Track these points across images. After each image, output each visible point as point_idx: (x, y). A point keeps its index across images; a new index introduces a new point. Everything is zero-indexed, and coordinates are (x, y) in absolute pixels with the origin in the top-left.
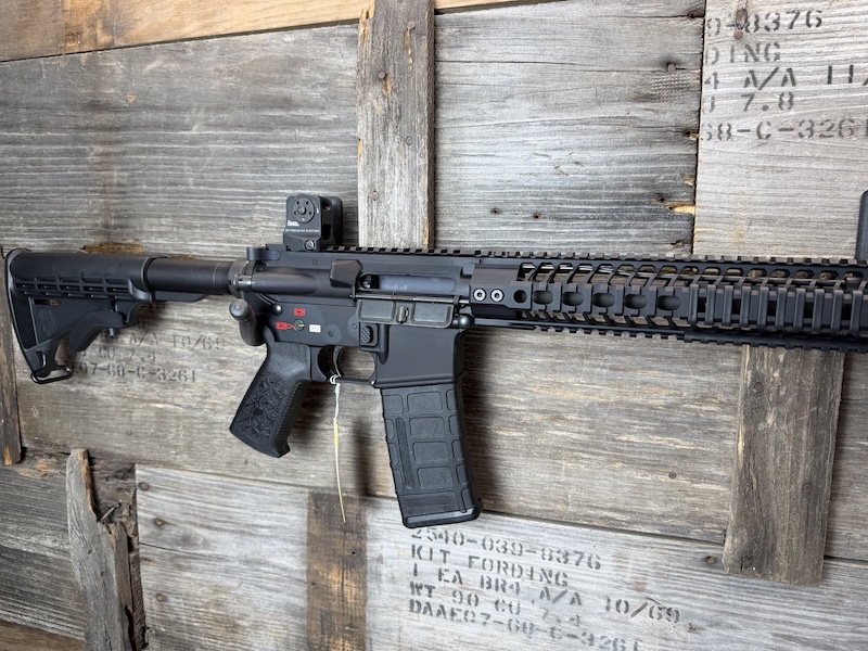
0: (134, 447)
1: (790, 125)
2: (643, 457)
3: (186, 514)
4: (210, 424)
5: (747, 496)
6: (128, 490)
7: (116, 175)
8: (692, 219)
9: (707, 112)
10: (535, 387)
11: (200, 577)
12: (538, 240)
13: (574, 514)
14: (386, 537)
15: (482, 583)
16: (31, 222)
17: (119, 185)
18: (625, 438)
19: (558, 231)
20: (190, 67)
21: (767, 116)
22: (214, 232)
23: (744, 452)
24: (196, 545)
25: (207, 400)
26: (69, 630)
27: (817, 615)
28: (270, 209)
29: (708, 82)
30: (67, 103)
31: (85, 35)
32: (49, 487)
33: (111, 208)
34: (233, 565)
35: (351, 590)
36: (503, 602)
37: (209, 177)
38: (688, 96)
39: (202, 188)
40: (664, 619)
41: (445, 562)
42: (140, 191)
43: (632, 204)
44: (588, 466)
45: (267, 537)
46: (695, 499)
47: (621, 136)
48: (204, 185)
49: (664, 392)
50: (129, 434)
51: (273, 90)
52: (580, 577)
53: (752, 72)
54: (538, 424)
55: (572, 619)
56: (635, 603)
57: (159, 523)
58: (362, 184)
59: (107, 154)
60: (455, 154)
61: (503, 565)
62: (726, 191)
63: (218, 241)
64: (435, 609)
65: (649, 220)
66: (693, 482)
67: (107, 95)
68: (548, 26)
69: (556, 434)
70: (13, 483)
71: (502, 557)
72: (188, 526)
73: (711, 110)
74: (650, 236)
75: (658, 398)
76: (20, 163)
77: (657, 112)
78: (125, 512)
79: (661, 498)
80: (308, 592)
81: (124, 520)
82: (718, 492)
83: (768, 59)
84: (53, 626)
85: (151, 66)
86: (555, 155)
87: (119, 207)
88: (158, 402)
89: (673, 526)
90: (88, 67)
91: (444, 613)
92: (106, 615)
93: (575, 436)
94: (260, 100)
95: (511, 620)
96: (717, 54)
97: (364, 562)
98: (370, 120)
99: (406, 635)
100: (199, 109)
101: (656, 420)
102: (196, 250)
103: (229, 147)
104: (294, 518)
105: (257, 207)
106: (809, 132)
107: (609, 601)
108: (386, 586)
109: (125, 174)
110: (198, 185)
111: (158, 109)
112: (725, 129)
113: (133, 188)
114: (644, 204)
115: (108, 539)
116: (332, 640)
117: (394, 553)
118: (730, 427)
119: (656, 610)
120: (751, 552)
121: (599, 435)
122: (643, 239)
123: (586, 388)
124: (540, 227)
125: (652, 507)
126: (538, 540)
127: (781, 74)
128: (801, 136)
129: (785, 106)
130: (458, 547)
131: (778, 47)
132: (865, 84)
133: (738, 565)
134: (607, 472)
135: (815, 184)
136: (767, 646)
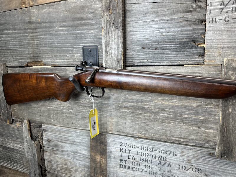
0: (42, 119)
1: (235, 17)
2: (190, 122)
3: (56, 138)
4: (62, 112)
5: (223, 134)
6: (40, 131)
7: (36, 42)
8: (204, 48)
9: (208, 14)
10: (156, 101)
11: (60, 156)
12: (156, 56)
13: (168, 139)
14: (112, 146)
15: (141, 160)
16: (14, 56)
17: (37, 45)
18: (184, 116)
19: (162, 53)
20: (55, 10)
21: (228, 15)
22: (63, 57)
23: (222, 120)
24: (59, 147)
25: (62, 106)
26: (25, 171)
28: (78, 50)
30: (22, 22)
31: (27, 3)
32: (19, 130)
33: (35, 51)
34: (69, 153)
35: (102, 161)
36: (147, 165)
37: (61, 41)
38: (202, 10)
39: (59, 45)
40: (197, 172)
41: (130, 153)
42: (42, 46)
43: (185, 44)
44: (173, 125)
45: (79, 145)
46: (206, 135)
47: (181, 23)
48: (60, 44)
49: (196, 102)
50: (40, 115)
51: (78, 15)
52: (171, 159)
53: (223, 1)
54: (157, 112)
55: (168, 171)
56: (188, 167)
57: (49, 141)
58: (103, 41)
59: (33, 36)
60: (131, 31)
61: (147, 154)
62: (215, 39)
63: (64, 60)
64: (127, 167)
65: (190, 49)
66: (206, 130)
67: (33, 19)
69: (162, 115)
70: (10, 129)
71: (147, 152)
72: (57, 142)
73: (210, 14)
74: (191, 54)
75: (194, 104)
76: (10, 40)
77: (192, 15)
78: (39, 138)
79: (195, 134)
80: (90, 161)
81: (39, 140)
82: (213, 133)
84: (21, 169)
85: (44, 11)
86: (161, 30)
87: (37, 51)
88: (48, 106)
89: (199, 143)
90: (28, 12)
91: (130, 168)
92: (34, 167)
93: (168, 116)
94: (75, 18)
95: (150, 171)
97: (106, 153)
98: (105, 22)
99: (119, 174)
100: (58, 22)
101: (194, 110)
102: (58, 63)
103: (66, 32)
104: (86, 140)
105: (75, 50)
107: (179, 166)
108: (112, 160)
109: (38, 41)
110: (58, 44)
111: (46, 22)
112: (214, 19)
113: (40, 45)
114: (189, 44)
115: (35, 145)
116: (97, 175)
117: (115, 150)
118: (217, 112)
119: (194, 169)
120: (225, 151)
121: (176, 115)
122: (189, 55)
123: (172, 101)
124: (157, 52)
125: (193, 137)
126: (157, 147)
127: (232, 1)
129: (234, 11)
130: (134, 149)
133: (220, 155)
134: (178, 126)
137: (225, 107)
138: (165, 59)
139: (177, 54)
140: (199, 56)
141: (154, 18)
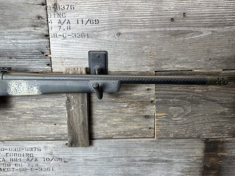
1: (70, 34)
2: (47, 121)
5: (70, 128)
8: (51, 58)
9: (50, 30)
10: (17, 105)
12: (12, 64)
13: (32, 138)
15: (11, 160)
18: (42, 116)
19: (17, 62)
21: (65, 32)
23: (67, 117)
27: (92, 153)
29: (49, 22)
36: (17, 164)
38: (45, 26)
40: (58, 161)
43: (35, 54)
44: (34, 125)
46: (61, 130)
47: (29, 36)
49: (50, 103)
52: (36, 154)
53: (59, 20)
54: (19, 115)
55: (36, 165)
56: (51, 158)
61: (16, 154)
62: (58, 51)
65: (40, 59)
66: (60, 125)
68: (5, 5)
69: (25, 117)
71: (15, 152)
74: (41, 63)
75: (49, 105)
77: (38, 30)
79: (53, 130)
83: (63, 17)
86: (13, 41)
89: (57, 137)
91: (2, 170)
93: (30, 117)
95: (20, 168)
96: (51, 15)
101: (49, 111)
106: (75, 36)
107: (44, 159)
112: (55, 35)
114: (38, 54)
120: (73, 141)
121: (36, 116)
122: (39, 64)
123: (30, 104)
124: (12, 61)
125: (52, 133)
126: (24, 146)
127: (67, 21)
128: (73, 37)
129: (69, 29)
130: (2, 151)
131: (65, 14)
132: (86, 24)
133: (70, 145)
134: (39, 126)
135: (78, 49)
136: (83, 163)
137: (68, 107)
138: (20, 67)
139: (29, 63)
140: (48, 65)
141: (5, 29)
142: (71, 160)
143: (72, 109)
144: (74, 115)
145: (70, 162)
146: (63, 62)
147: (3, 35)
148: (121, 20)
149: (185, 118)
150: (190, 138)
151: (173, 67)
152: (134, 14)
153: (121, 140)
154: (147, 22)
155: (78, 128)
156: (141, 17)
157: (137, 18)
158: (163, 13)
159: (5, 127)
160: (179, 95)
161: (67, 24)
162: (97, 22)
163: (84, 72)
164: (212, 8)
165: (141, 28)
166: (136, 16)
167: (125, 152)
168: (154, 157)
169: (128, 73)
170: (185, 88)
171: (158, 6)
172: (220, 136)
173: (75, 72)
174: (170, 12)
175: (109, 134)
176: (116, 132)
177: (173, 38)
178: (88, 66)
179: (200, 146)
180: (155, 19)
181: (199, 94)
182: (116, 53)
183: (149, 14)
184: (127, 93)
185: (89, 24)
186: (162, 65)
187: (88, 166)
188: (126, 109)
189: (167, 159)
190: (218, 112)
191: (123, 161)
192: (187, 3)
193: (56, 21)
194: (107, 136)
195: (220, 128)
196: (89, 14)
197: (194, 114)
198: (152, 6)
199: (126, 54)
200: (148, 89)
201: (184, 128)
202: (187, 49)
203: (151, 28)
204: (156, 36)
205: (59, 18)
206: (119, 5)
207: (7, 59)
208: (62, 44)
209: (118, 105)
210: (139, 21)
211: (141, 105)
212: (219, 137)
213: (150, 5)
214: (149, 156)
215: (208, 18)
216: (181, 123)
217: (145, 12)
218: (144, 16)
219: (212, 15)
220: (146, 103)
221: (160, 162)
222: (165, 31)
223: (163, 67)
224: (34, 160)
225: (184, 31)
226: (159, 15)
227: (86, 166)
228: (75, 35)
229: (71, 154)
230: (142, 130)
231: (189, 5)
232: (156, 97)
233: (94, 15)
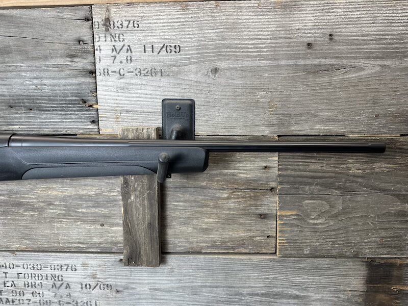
1: (132, 70)
2: (89, 218)
5: (127, 232)
8: (98, 111)
10: (39, 190)
12: (32, 121)
13: (63, 247)
15: (25, 286)
18: (80, 211)
19: (41, 116)
21: (122, 66)
23: (124, 212)
27: (165, 278)
29: (97, 50)
36: (36, 292)
38: (89, 56)
40: (106, 289)
41: (6, 277)
43: (72, 104)
44: (66, 225)
46: (113, 235)
47: (63, 73)
49: (94, 189)
52: (69, 276)
53: (114, 46)
54: (42, 208)
55: (67, 296)
56: (93, 284)
61: (33, 275)
62: (109, 99)
64: (4, 300)
65: (79, 111)
66: (111, 227)
68: (24, 20)
71: (32, 272)
74: (81, 119)
75: (92, 191)
77: (77, 62)
79: (98, 236)
83: (120, 41)
86: (35, 81)
89: (105, 247)
91: (9, 302)
93: (59, 212)
95: (40, 300)
96: (99, 37)
101: (92, 201)
106: (139, 74)
107: (82, 285)
112: (106, 71)
114: (76, 104)
121: (69, 210)
122: (78, 120)
123: (61, 189)
124: (33, 114)
125: (96, 240)
126: (48, 262)
127: (126, 48)
128: (137, 75)
129: (129, 62)
130: (12, 270)
131: (123, 36)
132: (158, 54)
133: (127, 262)
134: (74, 226)
135: (144, 96)
136: (148, 294)
137: (125, 195)
138: (45, 125)
139: (61, 118)
140: (93, 122)
141: (23, 61)
142: (127, 288)
143: (132, 198)
144: (134, 210)
145: (126, 293)
146: (118, 118)
147: (19, 71)
148: (219, 47)
149: (331, 220)
150: (341, 256)
151: (310, 129)
152: (242, 36)
153: (216, 256)
154: (265, 50)
155: (141, 233)
156: (253, 42)
157: (247, 42)
158: (293, 34)
159: (18, 227)
160: (320, 178)
161: (127, 52)
162: (178, 49)
163: (153, 134)
164: (380, 25)
165: (253, 60)
166: (246, 39)
167: (224, 278)
168: (275, 290)
169: (231, 137)
170: (332, 166)
171: (284, 23)
172: (396, 254)
173: (138, 135)
174: (306, 31)
175: (195, 245)
176: (206, 242)
177: (311, 78)
178: (161, 125)
179: (359, 272)
180: (279, 45)
181: (358, 177)
182: (209, 102)
183: (269, 35)
184: (227, 173)
185: (163, 52)
186: (290, 124)
187: (157, 301)
188: (225, 202)
189: (298, 293)
190: (393, 210)
191: (219, 294)
192: (336, 17)
193: (109, 48)
194: (191, 248)
195: (395, 239)
196: (165, 35)
197: (348, 212)
198: (274, 21)
199: (226, 105)
200: (266, 167)
201: (330, 239)
202: (335, 97)
203: (271, 59)
204: (280, 74)
205: (114, 43)
206: (216, 20)
207: (23, 112)
208: (117, 87)
209: (211, 194)
210: (251, 48)
211: (252, 195)
212: (395, 256)
213: (271, 20)
214: (265, 287)
215: (374, 42)
216: (324, 228)
217: (262, 33)
218: (260, 39)
219: (382, 37)
220: (262, 191)
221: (286, 298)
222: (297, 65)
223: (293, 128)
224: (64, 286)
225: (330, 65)
226: (285, 38)
227: (154, 301)
228: (140, 72)
229: (128, 279)
230: (255, 239)
231: (339, 20)
232: (279, 182)
233: (173, 38)
